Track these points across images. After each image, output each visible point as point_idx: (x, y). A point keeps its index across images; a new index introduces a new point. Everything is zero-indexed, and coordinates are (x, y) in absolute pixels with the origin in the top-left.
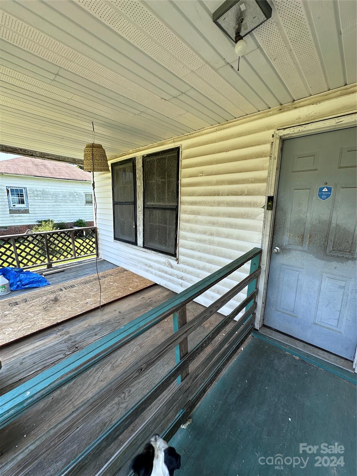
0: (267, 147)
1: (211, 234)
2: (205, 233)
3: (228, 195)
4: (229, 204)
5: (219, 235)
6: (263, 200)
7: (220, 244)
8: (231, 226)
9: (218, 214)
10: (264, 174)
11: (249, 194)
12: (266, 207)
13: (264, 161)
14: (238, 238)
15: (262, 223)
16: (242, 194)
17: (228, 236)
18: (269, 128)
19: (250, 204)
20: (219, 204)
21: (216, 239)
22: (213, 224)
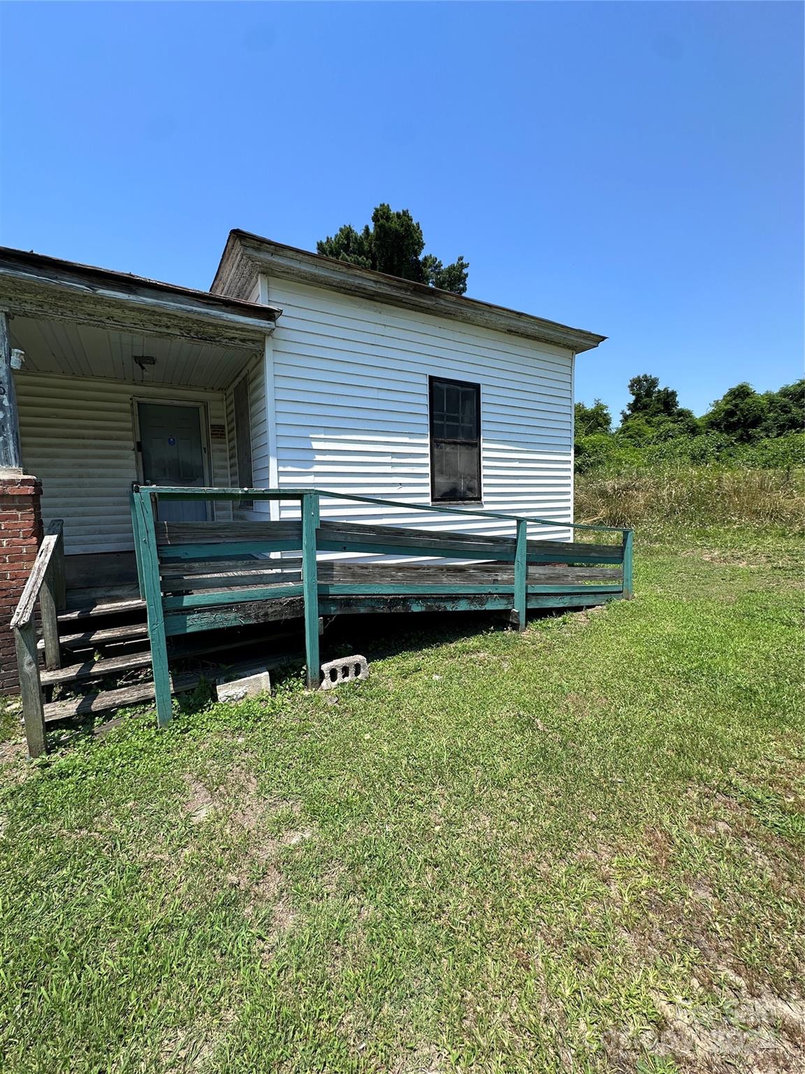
0: (128, 406)
1: (80, 477)
2: (70, 476)
3: (95, 439)
4: (97, 447)
5: (89, 476)
6: (132, 444)
7: (92, 485)
8: (104, 466)
9: (86, 457)
10: (130, 425)
11: (118, 439)
12: (136, 450)
13: (128, 416)
14: (114, 477)
15: (134, 463)
16: (111, 438)
17: (100, 476)
18: (127, 393)
19: (120, 448)
20: (85, 447)
21: (87, 480)
22: (81, 466)
